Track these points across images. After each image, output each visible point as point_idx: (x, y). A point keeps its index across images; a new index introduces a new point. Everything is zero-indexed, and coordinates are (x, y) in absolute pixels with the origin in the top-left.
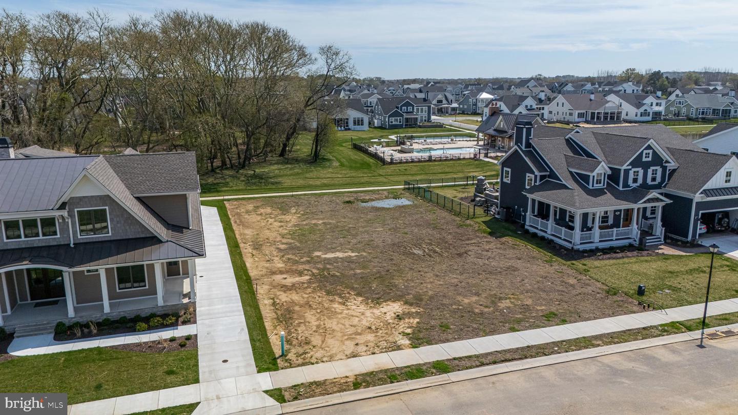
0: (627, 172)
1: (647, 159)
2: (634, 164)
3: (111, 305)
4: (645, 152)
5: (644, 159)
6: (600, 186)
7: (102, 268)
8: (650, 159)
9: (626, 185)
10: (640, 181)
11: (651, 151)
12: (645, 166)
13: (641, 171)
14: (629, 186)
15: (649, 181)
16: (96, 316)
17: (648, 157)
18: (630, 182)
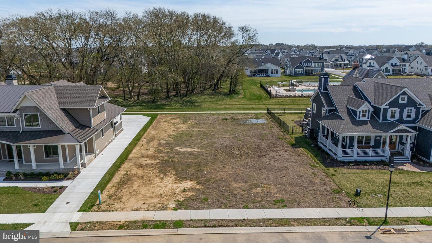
0: (385, 110)
1: (403, 102)
2: (391, 105)
3: (37, 165)
4: (401, 97)
5: (400, 102)
6: (365, 118)
7: (32, 145)
8: (405, 102)
9: (385, 119)
10: (397, 117)
11: (406, 97)
12: (402, 107)
13: (397, 110)
14: (387, 120)
15: (405, 117)
16: (28, 171)
17: (404, 100)
18: (389, 117)
